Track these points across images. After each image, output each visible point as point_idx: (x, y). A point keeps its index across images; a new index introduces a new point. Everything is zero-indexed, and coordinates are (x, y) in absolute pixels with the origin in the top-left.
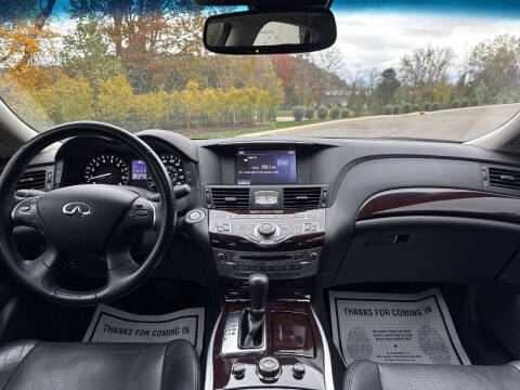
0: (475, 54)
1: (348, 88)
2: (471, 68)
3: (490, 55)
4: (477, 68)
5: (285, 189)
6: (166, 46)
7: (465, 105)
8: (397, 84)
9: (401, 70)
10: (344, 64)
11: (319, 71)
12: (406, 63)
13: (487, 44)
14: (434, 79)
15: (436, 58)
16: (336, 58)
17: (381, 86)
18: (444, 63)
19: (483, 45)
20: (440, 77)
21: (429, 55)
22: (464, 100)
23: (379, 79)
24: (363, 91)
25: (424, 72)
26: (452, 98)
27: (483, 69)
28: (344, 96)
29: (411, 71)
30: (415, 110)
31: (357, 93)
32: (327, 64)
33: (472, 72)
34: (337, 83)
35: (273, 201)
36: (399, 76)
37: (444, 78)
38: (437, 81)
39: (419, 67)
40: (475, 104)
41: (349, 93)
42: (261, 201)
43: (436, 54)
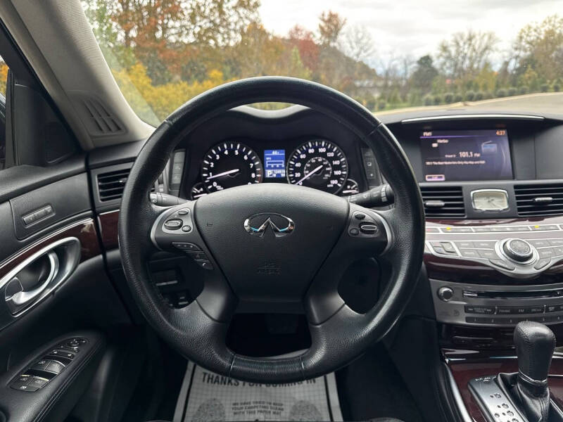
0: (521, 38)
1: (379, 78)
2: (517, 53)
3: (538, 38)
4: (522, 54)
5: (516, 187)
6: (180, 34)
7: (512, 94)
8: (434, 72)
9: (438, 57)
10: (375, 51)
11: (348, 59)
12: (445, 49)
13: (534, 26)
14: (475, 66)
15: (477, 43)
16: (366, 44)
17: (417, 75)
18: (487, 48)
19: (530, 28)
20: (482, 64)
21: (470, 39)
22: (511, 88)
23: (414, 67)
24: (396, 80)
25: (464, 58)
26: (498, 86)
27: (528, 53)
28: (375, 86)
29: (449, 58)
30: (458, 100)
31: (390, 83)
32: (356, 51)
33: (517, 57)
34: (367, 72)
35: (501, 205)
36: (436, 63)
37: (487, 65)
38: (478, 68)
39: (458, 53)
40: (523, 93)
41: (380, 84)
42: (481, 205)
43: (478, 37)
